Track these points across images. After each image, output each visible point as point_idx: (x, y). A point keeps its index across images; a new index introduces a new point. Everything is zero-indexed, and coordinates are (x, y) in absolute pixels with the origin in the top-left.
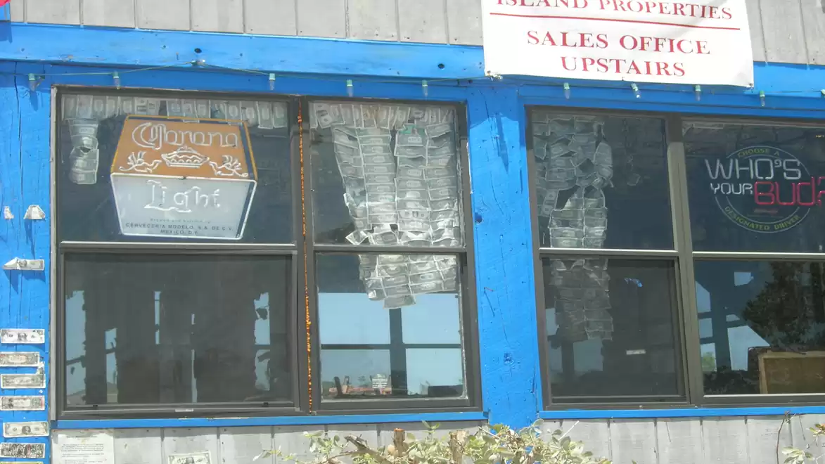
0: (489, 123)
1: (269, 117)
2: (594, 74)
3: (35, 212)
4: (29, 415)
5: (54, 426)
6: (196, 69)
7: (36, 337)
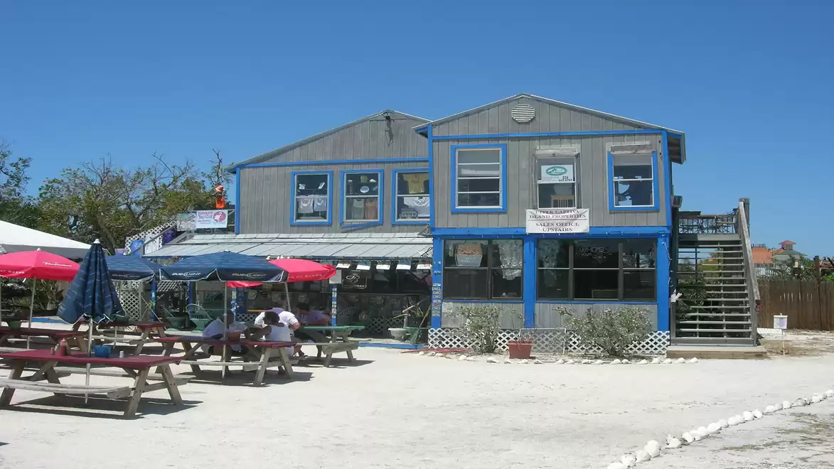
0: (528, 243)
1: (485, 243)
2: (550, 232)
3: (440, 263)
4: (438, 299)
5: (442, 301)
6: (469, 235)
7: (439, 285)
